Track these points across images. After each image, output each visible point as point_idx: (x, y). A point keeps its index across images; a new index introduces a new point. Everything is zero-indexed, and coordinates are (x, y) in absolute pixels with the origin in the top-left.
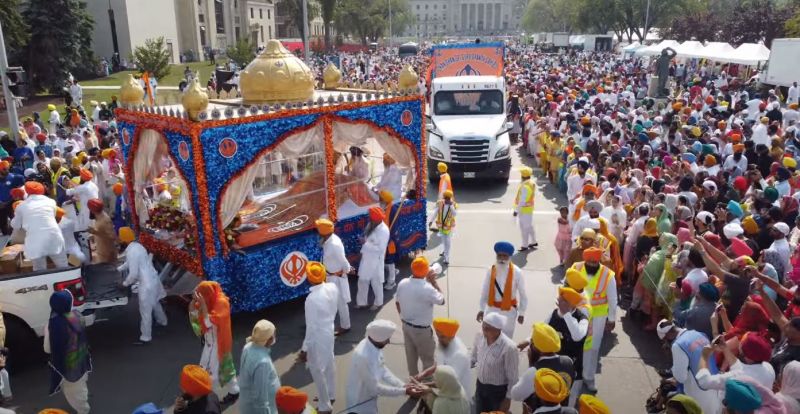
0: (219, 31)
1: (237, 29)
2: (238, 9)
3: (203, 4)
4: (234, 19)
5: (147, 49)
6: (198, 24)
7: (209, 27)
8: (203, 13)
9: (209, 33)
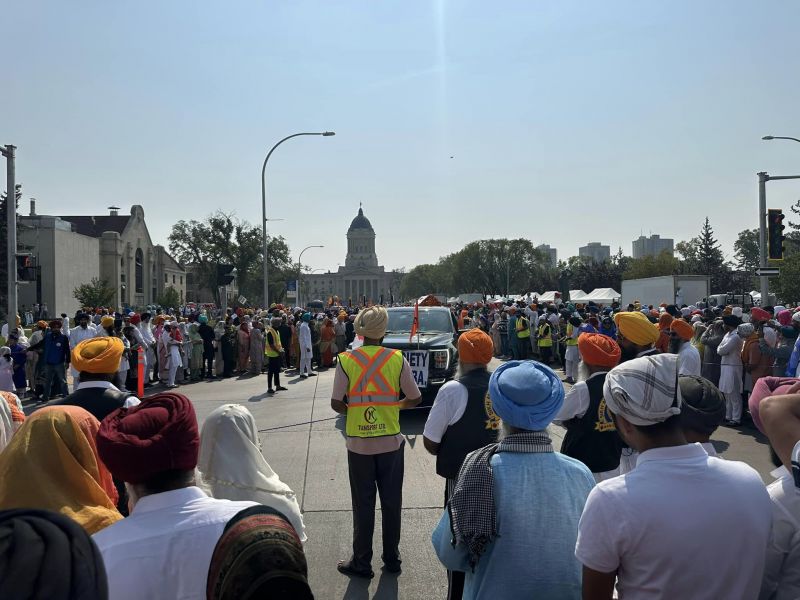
0: (138, 291)
1: (154, 290)
2: (157, 273)
3: (125, 267)
4: (151, 281)
5: (93, 286)
6: (120, 283)
7: (129, 286)
8: (125, 273)
9: (129, 291)
